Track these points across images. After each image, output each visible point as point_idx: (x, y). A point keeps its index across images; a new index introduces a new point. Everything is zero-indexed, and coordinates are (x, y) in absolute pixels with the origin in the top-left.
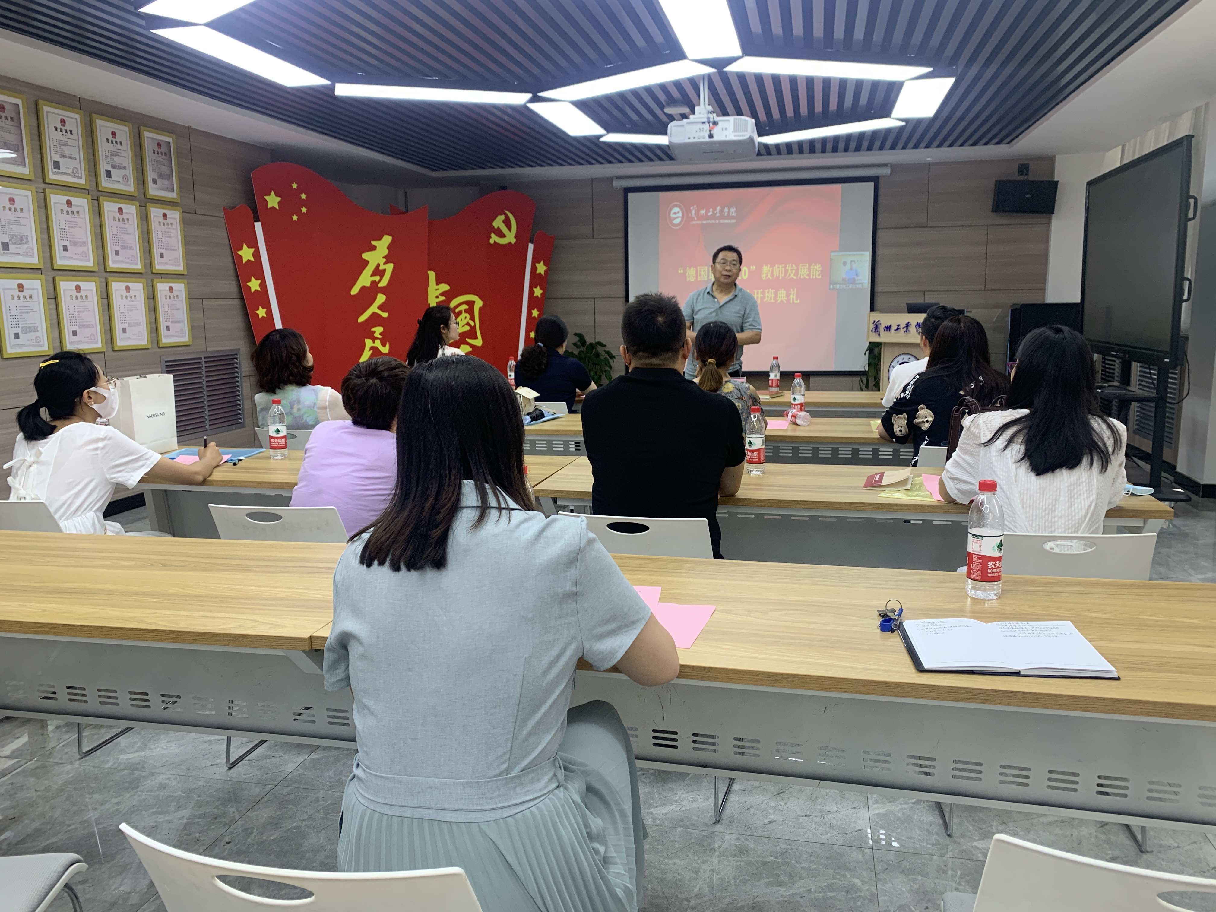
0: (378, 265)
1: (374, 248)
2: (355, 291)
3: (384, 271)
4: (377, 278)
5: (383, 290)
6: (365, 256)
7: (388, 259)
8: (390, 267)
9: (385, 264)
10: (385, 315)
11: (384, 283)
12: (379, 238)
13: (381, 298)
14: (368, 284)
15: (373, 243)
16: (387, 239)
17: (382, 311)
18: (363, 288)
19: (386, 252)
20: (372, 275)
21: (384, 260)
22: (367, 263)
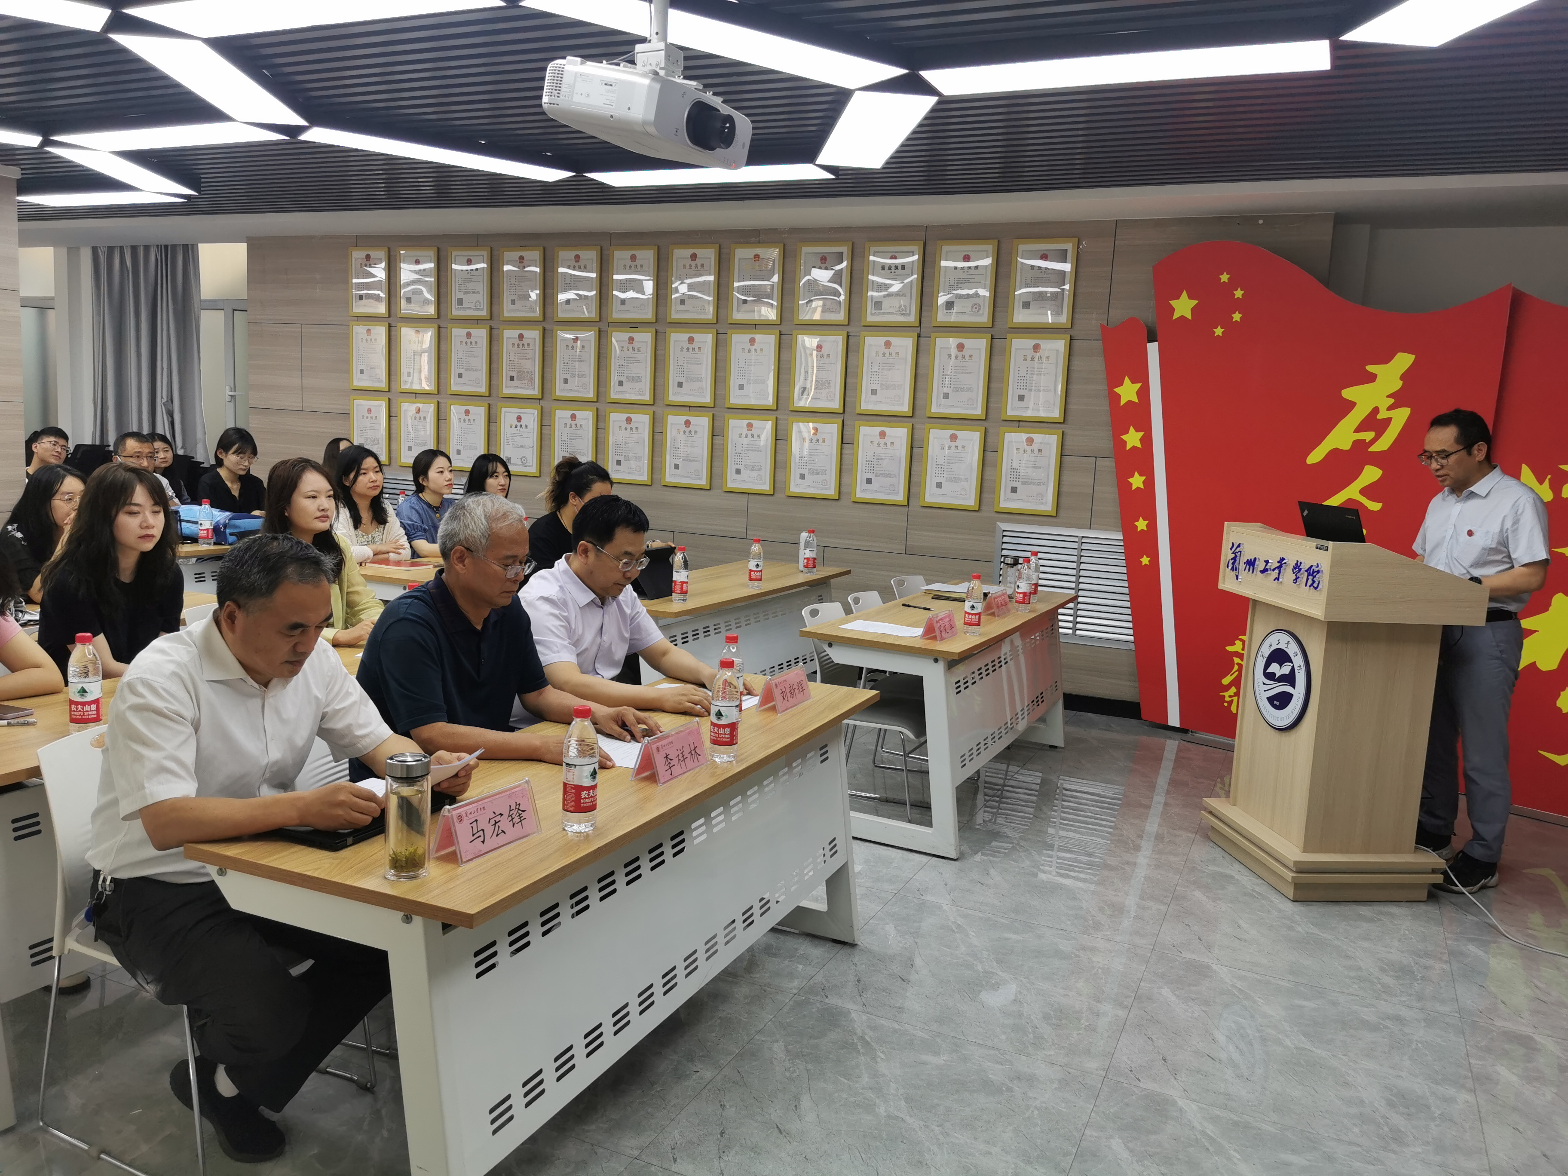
0: (1376, 410)
1: (1372, 378)
2: (1315, 457)
3: (1388, 421)
4: (1368, 436)
5: (1377, 459)
6: (1348, 393)
7: (1399, 399)
8: (1401, 416)
9: (1390, 408)
10: (1374, 506)
11: (1384, 444)
12: (1386, 359)
13: (1371, 474)
14: (1346, 446)
15: (1370, 368)
16: (1404, 361)
17: (1370, 498)
18: (1335, 453)
19: (1398, 385)
20: (1357, 430)
21: (1392, 401)
22: (1350, 405)
